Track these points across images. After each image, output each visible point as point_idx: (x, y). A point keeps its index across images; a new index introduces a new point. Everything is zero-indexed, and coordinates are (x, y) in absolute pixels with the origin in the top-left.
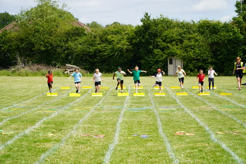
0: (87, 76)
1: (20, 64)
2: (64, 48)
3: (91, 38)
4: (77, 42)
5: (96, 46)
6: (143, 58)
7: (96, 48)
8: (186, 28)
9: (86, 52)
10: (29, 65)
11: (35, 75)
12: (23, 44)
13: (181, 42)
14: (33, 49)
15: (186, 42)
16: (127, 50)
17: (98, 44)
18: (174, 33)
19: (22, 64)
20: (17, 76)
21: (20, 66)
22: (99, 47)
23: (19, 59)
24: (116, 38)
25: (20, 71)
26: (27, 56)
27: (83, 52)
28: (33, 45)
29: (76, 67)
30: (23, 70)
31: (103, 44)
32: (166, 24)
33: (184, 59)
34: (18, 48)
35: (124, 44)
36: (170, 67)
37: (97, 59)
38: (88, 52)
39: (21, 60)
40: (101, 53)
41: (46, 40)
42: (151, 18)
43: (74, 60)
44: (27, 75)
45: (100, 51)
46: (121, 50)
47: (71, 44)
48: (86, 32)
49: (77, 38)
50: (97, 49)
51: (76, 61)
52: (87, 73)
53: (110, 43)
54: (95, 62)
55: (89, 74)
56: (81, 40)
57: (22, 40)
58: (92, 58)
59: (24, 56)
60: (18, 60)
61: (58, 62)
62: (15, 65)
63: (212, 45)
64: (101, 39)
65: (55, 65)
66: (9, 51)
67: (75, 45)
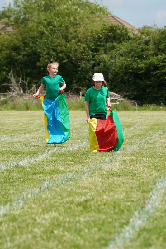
0: (135, 110)
1: (15, 89)
2: (92, 62)
3: (139, 44)
4: (116, 51)
5: (149, 59)
7: (150, 62)
9: (132, 69)
10: (31, 91)
12: (19, 55)
14: (38, 64)
17: (153, 55)
19: (20, 89)
20: (10, 110)
21: (15, 92)
22: (154, 60)
23: (13, 80)
25: (15, 101)
26: (27, 75)
27: (126, 68)
29: (115, 94)
30: (21, 99)
31: (161, 55)
37: (151, 81)
38: (136, 68)
39: (17, 82)
40: (159, 70)
41: (59, 49)
43: (112, 82)
44: (28, 108)
45: (156, 68)
48: (131, 35)
49: (115, 44)
50: (151, 64)
51: (114, 84)
52: (135, 105)
54: (147, 86)
55: (136, 107)
58: (141, 79)
59: (23, 77)
60: (11, 83)
61: (83, 86)
62: (6, 91)
64: (159, 46)
65: (77, 92)
67: (112, 58)
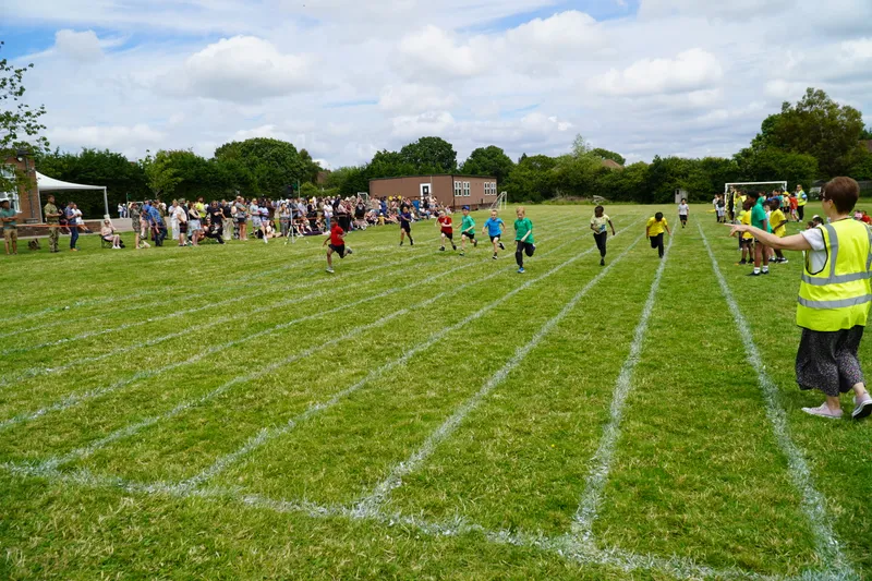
2: (593, 183)
4: (604, 178)
5: (618, 181)
6: (654, 190)
8: (692, 164)
9: (610, 186)
10: (566, 196)
11: (569, 204)
12: (561, 180)
13: (687, 176)
14: (569, 184)
15: (691, 176)
16: (642, 184)
17: (620, 179)
18: (681, 169)
19: (560, 196)
20: (556, 205)
21: (558, 197)
22: (620, 181)
23: (558, 192)
24: (632, 174)
25: (558, 201)
26: (564, 189)
27: (608, 185)
28: (568, 180)
29: (602, 197)
30: (561, 200)
31: (623, 179)
32: (675, 161)
33: (688, 189)
34: (558, 185)
35: (639, 179)
36: (678, 198)
37: (619, 191)
38: (612, 185)
40: (622, 186)
41: (578, 177)
42: (662, 158)
43: (600, 192)
44: (563, 204)
46: (637, 184)
47: (599, 180)
50: (618, 183)
53: (629, 178)
56: (607, 177)
57: (560, 177)
58: (614, 190)
59: (562, 190)
61: (588, 194)
62: (555, 197)
63: (713, 176)
65: (585, 197)
66: (551, 185)
67: (602, 181)
